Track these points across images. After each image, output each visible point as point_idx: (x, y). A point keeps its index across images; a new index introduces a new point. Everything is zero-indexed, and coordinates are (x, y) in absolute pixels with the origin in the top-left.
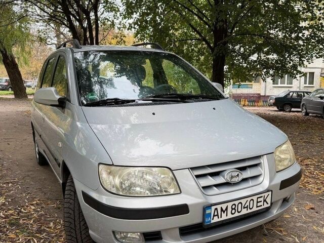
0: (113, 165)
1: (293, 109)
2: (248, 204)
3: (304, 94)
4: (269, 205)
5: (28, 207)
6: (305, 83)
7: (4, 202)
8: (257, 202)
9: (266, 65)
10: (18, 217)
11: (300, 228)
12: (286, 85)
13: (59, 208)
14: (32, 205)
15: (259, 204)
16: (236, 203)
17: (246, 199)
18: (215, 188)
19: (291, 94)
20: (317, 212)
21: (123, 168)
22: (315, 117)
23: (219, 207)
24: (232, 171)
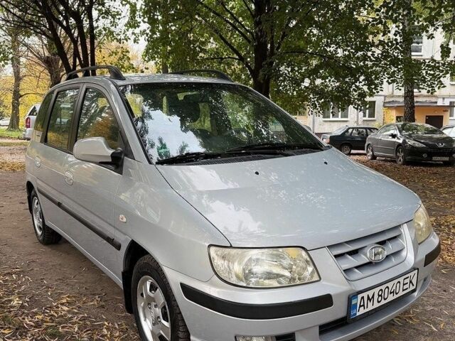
0: (231, 247)
1: (353, 151)
2: (394, 288)
3: (367, 132)
4: (414, 287)
5: (58, 307)
6: (364, 116)
7: (21, 302)
8: (404, 285)
9: (320, 93)
10: (54, 324)
11: (433, 313)
12: (340, 119)
13: (103, 307)
14: (62, 304)
15: (405, 287)
16: (383, 287)
17: (392, 283)
18: (356, 270)
19: (350, 131)
20: (445, 291)
21: (245, 250)
22: (385, 161)
23: (365, 295)
24: (375, 247)
